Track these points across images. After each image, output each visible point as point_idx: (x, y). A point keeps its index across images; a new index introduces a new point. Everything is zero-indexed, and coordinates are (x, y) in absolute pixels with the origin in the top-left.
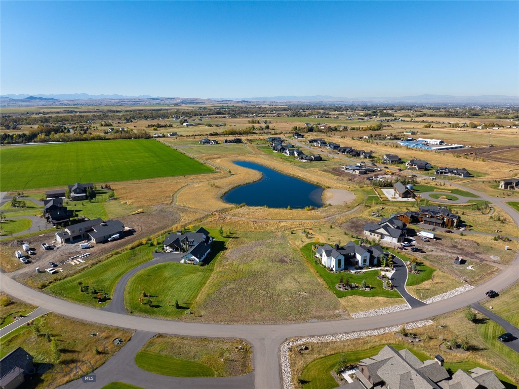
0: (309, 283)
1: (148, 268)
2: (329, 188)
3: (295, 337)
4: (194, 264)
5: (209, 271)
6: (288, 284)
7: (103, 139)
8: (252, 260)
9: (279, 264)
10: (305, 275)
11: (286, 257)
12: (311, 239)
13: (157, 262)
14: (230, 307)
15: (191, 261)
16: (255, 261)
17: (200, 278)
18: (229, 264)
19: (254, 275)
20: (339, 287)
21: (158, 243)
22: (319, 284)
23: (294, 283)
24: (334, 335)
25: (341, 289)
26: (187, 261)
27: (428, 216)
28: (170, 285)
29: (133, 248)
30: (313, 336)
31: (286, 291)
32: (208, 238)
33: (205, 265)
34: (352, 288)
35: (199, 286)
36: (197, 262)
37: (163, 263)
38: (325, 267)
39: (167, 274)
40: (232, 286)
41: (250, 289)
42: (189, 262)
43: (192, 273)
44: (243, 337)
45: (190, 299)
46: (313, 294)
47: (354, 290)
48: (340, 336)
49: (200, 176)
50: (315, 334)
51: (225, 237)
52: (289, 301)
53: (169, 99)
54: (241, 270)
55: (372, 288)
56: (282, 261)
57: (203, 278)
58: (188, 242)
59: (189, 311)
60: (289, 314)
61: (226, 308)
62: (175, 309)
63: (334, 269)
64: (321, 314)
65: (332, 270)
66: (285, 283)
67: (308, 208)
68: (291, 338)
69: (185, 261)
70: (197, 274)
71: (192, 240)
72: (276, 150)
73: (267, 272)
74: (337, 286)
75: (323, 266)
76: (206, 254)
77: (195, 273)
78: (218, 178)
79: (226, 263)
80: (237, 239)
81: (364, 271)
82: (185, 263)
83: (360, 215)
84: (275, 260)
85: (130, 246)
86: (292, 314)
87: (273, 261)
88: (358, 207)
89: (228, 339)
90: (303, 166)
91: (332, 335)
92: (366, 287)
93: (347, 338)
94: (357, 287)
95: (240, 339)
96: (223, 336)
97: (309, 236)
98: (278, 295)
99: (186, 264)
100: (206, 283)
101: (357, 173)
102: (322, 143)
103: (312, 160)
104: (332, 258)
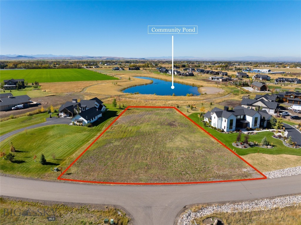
0: (202, 142)
1: (35, 129)
2: (202, 86)
3: (198, 204)
4: (82, 125)
5: (96, 131)
6: (179, 142)
7: (51, 68)
8: (141, 123)
9: (168, 127)
10: (196, 135)
11: (174, 122)
12: (196, 111)
13: (47, 124)
14: (110, 163)
15: (79, 122)
16: (144, 124)
17: (85, 137)
18: (118, 126)
19: (141, 135)
20: (237, 145)
21: (56, 112)
22: (213, 142)
23: (186, 142)
24: (254, 201)
25: (240, 147)
26: (75, 122)
27: (292, 97)
28: (49, 142)
29: (31, 115)
30: (223, 203)
31: (177, 149)
32: (101, 106)
33: (94, 126)
34: (251, 146)
35: (81, 143)
36: (85, 123)
37: (53, 125)
38: (215, 128)
39: (51, 133)
40: (117, 143)
41: (136, 146)
42: (78, 124)
43: (78, 132)
44: (119, 203)
45: (65, 156)
46: (210, 152)
47: (254, 148)
48: (263, 203)
49: (108, 81)
50: (225, 200)
51: (118, 109)
52: (182, 158)
53: (99, 57)
54: (130, 130)
55: (273, 146)
56: (171, 124)
57: (88, 137)
58: (81, 107)
59: (56, 168)
60: (184, 173)
61: (105, 165)
62: (40, 165)
63: (225, 130)
64: (224, 173)
65: (223, 131)
66: (176, 142)
67: (189, 95)
68: (192, 206)
70: (82, 133)
71: (85, 106)
72: (162, 72)
73: (156, 132)
74: (234, 144)
75: (213, 128)
76: (96, 118)
77: (80, 132)
78: (120, 82)
79: (116, 126)
80: (129, 110)
81: (255, 132)
82: (74, 124)
83: (233, 99)
84: (164, 124)
85: (28, 113)
86: (189, 172)
87: (161, 124)
88: (228, 95)
89: (96, 206)
90: (182, 78)
91: (251, 200)
92: (267, 145)
93: (275, 206)
94: (257, 145)
95: (114, 206)
96: (91, 202)
97: (193, 109)
98: (168, 152)
99: (74, 126)
100: (89, 141)
101: (220, 81)
102: (192, 70)
103: (187, 75)
104: (224, 119)
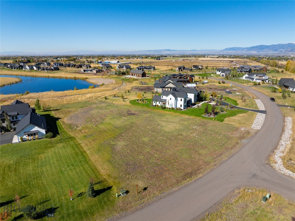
2: (87, 78)
4: (39, 138)
9: (133, 117)
11: (130, 111)
12: (127, 99)
16: (107, 120)
20: (209, 116)
25: (212, 117)
26: (25, 137)
27: (178, 78)
33: (56, 135)
36: (43, 134)
38: (173, 108)
42: (30, 138)
56: (131, 114)
58: (9, 116)
63: (182, 108)
69: (22, 139)
71: (15, 113)
75: (169, 108)
79: (80, 128)
80: (59, 111)
82: (23, 140)
84: (124, 115)
92: (223, 111)
94: (217, 113)
99: (24, 143)
101: (94, 72)
102: (48, 64)
103: (52, 70)
104: (179, 99)
